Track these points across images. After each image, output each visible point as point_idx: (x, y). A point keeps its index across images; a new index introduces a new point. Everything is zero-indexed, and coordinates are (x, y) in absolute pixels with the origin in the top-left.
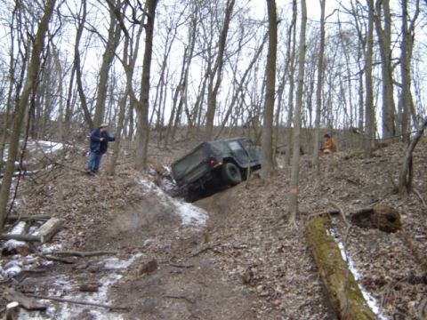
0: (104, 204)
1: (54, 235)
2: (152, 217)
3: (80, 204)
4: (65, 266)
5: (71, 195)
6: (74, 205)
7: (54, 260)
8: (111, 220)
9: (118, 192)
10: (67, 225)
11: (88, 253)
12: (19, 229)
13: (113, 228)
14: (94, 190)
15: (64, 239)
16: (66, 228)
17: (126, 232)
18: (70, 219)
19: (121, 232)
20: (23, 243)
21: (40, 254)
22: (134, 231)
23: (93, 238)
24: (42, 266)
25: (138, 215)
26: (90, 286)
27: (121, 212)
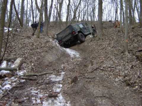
0: (39, 50)
1: (21, 66)
2: (59, 55)
3: (28, 51)
4: (31, 82)
5: (23, 47)
6: (26, 51)
7: (25, 79)
8: (44, 57)
9: (43, 45)
10: (25, 61)
11: (40, 74)
12: (4, 64)
13: (46, 61)
14: (33, 44)
15: (26, 67)
16: (25, 62)
17: (52, 62)
18: (26, 58)
19: (50, 63)
20: (8, 72)
21: (18, 76)
22: (55, 62)
23: (39, 66)
24: (21, 83)
25: (54, 55)
26: (54, 94)
27: (47, 53)
